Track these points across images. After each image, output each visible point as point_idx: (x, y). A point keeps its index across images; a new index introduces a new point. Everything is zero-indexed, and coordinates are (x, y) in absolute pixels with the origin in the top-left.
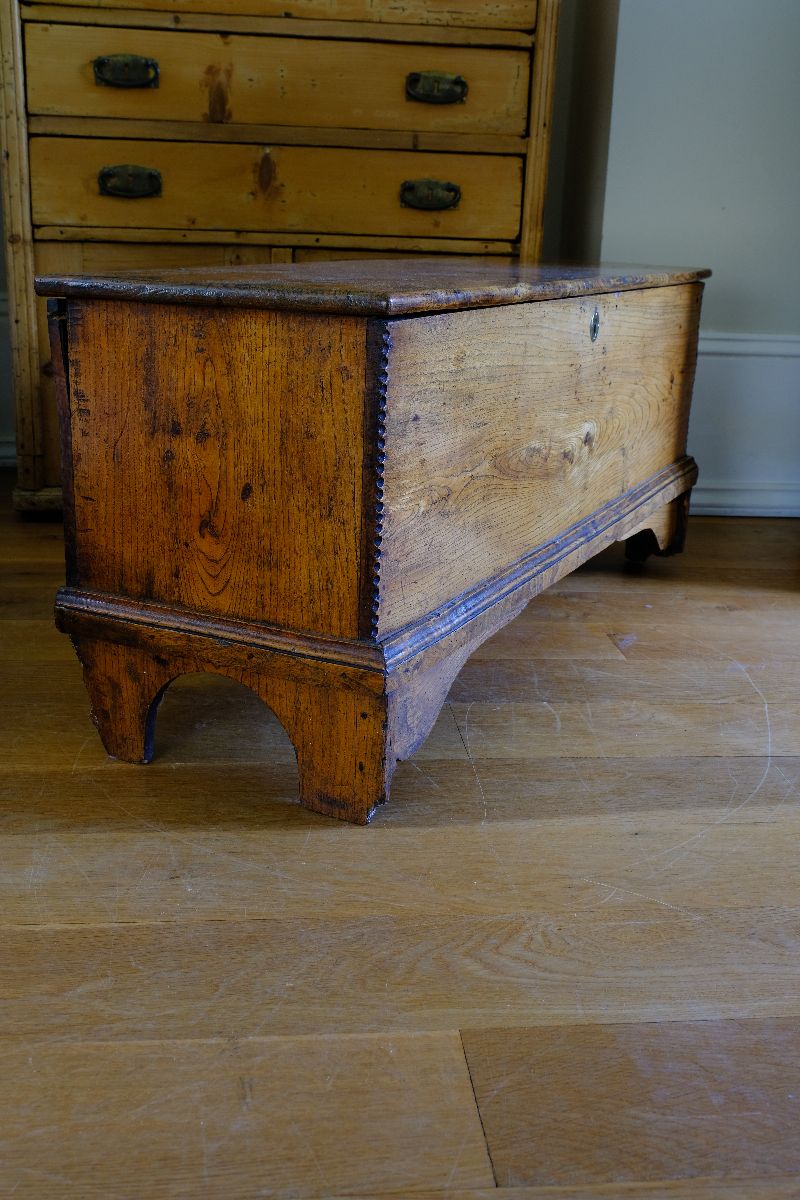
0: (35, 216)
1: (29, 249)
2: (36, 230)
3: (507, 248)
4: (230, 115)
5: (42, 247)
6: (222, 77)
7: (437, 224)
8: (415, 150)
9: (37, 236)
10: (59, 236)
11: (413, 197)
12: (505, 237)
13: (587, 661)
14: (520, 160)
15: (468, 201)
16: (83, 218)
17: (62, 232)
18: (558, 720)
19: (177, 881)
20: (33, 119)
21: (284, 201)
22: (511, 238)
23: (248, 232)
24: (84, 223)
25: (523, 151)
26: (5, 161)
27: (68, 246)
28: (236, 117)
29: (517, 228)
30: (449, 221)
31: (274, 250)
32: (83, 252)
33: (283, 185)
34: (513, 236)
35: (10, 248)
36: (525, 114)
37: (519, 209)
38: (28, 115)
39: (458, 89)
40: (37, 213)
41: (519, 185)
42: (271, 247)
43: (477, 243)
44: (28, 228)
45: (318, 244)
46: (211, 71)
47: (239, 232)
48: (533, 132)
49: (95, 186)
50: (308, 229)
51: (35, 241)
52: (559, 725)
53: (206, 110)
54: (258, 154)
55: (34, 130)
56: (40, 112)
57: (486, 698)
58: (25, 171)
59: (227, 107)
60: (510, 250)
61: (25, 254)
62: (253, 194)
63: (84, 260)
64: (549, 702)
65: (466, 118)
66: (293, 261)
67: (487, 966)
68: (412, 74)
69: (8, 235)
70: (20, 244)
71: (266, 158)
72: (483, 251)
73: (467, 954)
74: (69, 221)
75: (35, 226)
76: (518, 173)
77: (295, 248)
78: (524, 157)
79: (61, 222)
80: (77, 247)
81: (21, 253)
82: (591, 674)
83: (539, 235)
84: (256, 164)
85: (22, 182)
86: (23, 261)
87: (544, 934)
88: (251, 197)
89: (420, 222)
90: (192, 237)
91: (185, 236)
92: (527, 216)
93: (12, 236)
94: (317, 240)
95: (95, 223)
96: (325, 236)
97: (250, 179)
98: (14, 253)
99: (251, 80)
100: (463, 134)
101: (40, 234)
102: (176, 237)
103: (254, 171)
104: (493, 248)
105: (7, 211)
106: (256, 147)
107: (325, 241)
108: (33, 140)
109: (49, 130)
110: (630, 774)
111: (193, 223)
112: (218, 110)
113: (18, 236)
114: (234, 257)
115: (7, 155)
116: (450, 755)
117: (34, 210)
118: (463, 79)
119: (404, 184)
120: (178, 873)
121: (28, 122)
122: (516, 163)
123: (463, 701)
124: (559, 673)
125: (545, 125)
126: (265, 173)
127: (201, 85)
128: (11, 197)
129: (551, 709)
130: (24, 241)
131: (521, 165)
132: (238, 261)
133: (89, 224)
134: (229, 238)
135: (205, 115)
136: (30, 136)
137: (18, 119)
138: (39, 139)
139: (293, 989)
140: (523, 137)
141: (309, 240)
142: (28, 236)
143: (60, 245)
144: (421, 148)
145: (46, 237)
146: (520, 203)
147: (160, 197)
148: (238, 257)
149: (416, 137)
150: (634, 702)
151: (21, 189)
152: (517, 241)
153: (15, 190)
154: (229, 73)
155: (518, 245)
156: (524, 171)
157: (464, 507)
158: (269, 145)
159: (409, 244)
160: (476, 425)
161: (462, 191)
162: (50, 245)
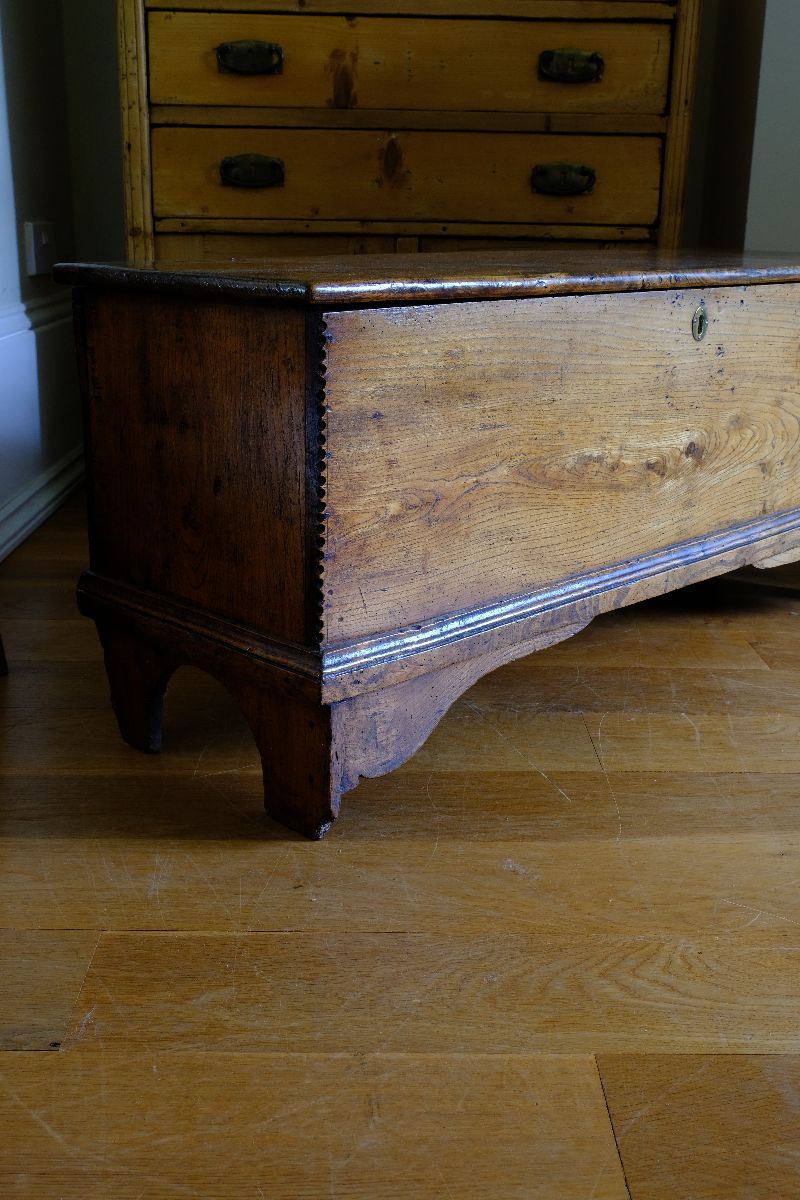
0: (156, 208)
1: (149, 241)
2: (157, 223)
3: (644, 234)
4: (355, 101)
5: (163, 240)
6: (348, 61)
7: (570, 210)
8: (548, 131)
9: (158, 229)
10: (181, 229)
11: (545, 182)
12: (642, 222)
13: (728, 671)
14: (660, 140)
15: (603, 185)
16: (205, 209)
17: (183, 225)
18: (697, 732)
19: (299, 891)
20: (155, 109)
21: (410, 189)
22: (649, 223)
23: (372, 221)
24: (206, 214)
25: (663, 130)
26: (126, 152)
27: (189, 238)
28: (361, 102)
29: (655, 213)
30: (584, 207)
31: (400, 240)
32: (204, 244)
33: (409, 172)
34: (650, 221)
35: (131, 242)
36: (665, 91)
37: (657, 193)
38: (151, 105)
39: (594, 67)
40: (158, 204)
41: (659, 165)
42: (396, 236)
43: (613, 229)
44: (149, 221)
45: (444, 233)
46: (336, 55)
47: (363, 221)
48: (674, 109)
49: (216, 175)
50: (435, 217)
51: (156, 233)
52: (698, 737)
53: (331, 95)
54: (381, 140)
55: (156, 120)
56: (163, 102)
57: (618, 708)
58: (147, 163)
59: (353, 91)
60: (647, 236)
61: (146, 249)
62: (377, 181)
63: (206, 252)
64: (687, 713)
65: (601, 96)
66: (419, 251)
67: (624, 988)
68: (545, 52)
69: (129, 227)
70: (141, 237)
71: (392, 144)
72: (620, 236)
73: (602, 975)
74: (189, 213)
75: (156, 219)
76: (657, 155)
77: (421, 237)
78: (663, 137)
79: (182, 214)
80: (198, 239)
81: (142, 245)
82: (732, 684)
83: (679, 220)
84: (382, 151)
85: (143, 173)
86: (143, 253)
87: (683, 957)
88: (376, 184)
89: (554, 208)
90: (316, 227)
91: (308, 226)
92: (666, 202)
93: (133, 229)
94: (444, 229)
95: (217, 215)
96: (451, 225)
97: (375, 166)
98: (135, 247)
99: (377, 63)
100: (599, 113)
101: (162, 226)
102: (300, 227)
103: (380, 158)
104: (629, 234)
105: (129, 203)
106: (382, 132)
107: (453, 229)
108: (156, 130)
109: (171, 120)
110: (775, 792)
111: (317, 213)
112: (343, 95)
113: (140, 229)
114: (358, 247)
115: (129, 147)
116: (583, 767)
117: (155, 202)
118: (599, 56)
119: (536, 168)
120: (301, 883)
121: (150, 113)
122: (655, 143)
123: (596, 711)
124: (699, 683)
125: (686, 102)
126: (391, 160)
127: (325, 70)
128: (132, 189)
129: (690, 722)
130: (146, 234)
131: (659, 145)
132: (362, 250)
133: (209, 215)
134: (353, 227)
135: (329, 101)
136: (152, 126)
137: (140, 110)
138: (163, 129)
139: (420, 1005)
140: (662, 116)
141: (436, 229)
142: (149, 229)
143: (181, 238)
144: (553, 130)
145: (166, 230)
146: (658, 186)
147: (283, 186)
148: (362, 247)
149: (548, 119)
150: (779, 715)
151: (142, 182)
152: (655, 227)
153: (137, 183)
154: (354, 58)
155: (657, 229)
156: (663, 152)
157: (465, 515)
158: (395, 130)
159: (540, 231)
160: (484, 427)
161: (596, 174)
162: (171, 238)
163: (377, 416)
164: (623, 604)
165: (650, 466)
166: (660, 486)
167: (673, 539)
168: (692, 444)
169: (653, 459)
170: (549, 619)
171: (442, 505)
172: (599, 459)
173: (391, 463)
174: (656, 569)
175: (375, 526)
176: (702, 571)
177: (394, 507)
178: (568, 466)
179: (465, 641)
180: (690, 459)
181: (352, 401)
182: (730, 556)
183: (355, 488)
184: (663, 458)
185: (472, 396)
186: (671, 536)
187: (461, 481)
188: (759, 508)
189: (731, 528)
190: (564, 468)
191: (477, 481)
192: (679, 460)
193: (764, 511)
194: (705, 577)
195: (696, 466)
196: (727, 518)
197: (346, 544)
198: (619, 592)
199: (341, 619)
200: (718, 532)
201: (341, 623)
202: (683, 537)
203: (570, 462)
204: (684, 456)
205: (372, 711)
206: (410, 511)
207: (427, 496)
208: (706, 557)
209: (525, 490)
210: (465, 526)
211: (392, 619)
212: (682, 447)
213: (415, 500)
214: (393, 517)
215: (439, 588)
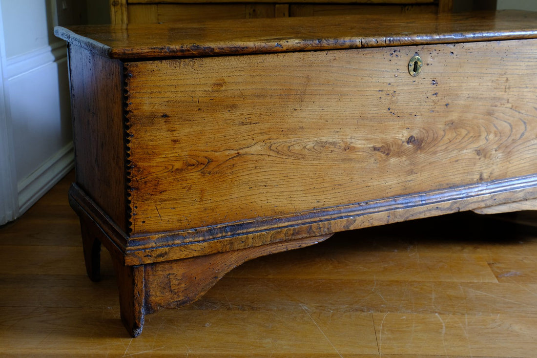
1: (124, 9)
3: (430, 0)
5: (132, 8)
9: (129, 1)
10: (143, 1)
13: (470, 283)
18: (444, 327)
27: (149, 6)
31: (277, 6)
32: (158, 10)
35: (113, 9)
42: (274, 4)
45: (305, 1)
51: (128, 4)
57: (396, 309)
60: (432, 1)
61: (122, 13)
63: (158, 15)
64: (440, 313)
69: (112, 1)
70: (119, 6)
72: (415, 1)
77: (290, 4)
80: (154, 8)
81: (120, 12)
86: (120, 17)
93: (114, 2)
98: (115, 12)
104: (420, 0)
113: (118, 2)
114: (252, 11)
129: (440, 319)
130: (122, 5)
132: (254, 15)
142: (124, 2)
143: (144, 6)
145: (135, 2)
148: (254, 11)
157: (229, 171)
160: (243, 124)
162: (137, 7)
163: (165, 116)
164: (352, 228)
165: (375, 149)
166: (386, 160)
167: (399, 192)
168: (412, 137)
169: (378, 145)
170: (292, 232)
171: (212, 166)
172: (333, 144)
173: (175, 141)
174: (381, 209)
175: (165, 174)
176: (420, 213)
177: (178, 165)
178: (308, 147)
179: (227, 240)
180: (410, 145)
181: (147, 108)
182: (447, 205)
183: (151, 154)
184: (387, 144)
185: (233, 107)
186: (398, 190)
187: (227, 153)
188: (476, 177)
189: (450, 188)
190: (305, 147)
191: (238, 153)
192: (402, 145)
193: (481, 179)
194: (422, 216)
195: (417, 150)
196: (447, 182)
197: (145, 182)
198: (348, 221)
199: (144, 222)
200: (439, 190)
201: (144, 224)
202: (408, 191)
203: (310, 145)
204: (405, 144)
205: (167, 273)
206: (190, 167)
207: (200, 160)
208: (423, 205)
209: (275, 159)
210: (230, 177)
211: (180, 224)
212: (403, 139)
213: (194, 161)
214: (177, 169)
215: (213, 209)
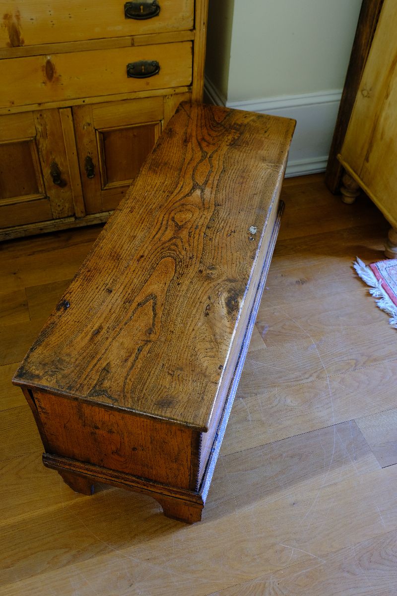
3: (185, 89)
4: (23, 42)
6: (14, 20)
7: (148, 84)
8: (133, 45)
12: (184, 85)
14: (191, 44)
15: (164, 69)
21: (62, 84)
22: (187, 85)
23: (46, 103)
25: (192, 39)
28: (26, 42)
29: (190, 79)
30: (154, 81)
31: (61, 110)
33: (60, 76)
34: (189, 84)
36: (193, 17)
37: (191, 69)
39: (154, 8)
41: (191, 56)
42: (58, 109)
43: (168, 89)
45: (84, 103)
46: (6, 17)
47: (40, 104)
48: (197, 27)
50: (78, 96)
53: (9, 41)
54: (43, 61)
59: (21, 37)
60: (187, 90)
62: (44, 83)
65: (160, 24)
68: (127, 3)
71: (49, 62)
72: (173, 93)
76: (190, 50)
77: (72, 107)
78: (193, 41)
83: (202, 82)
84: (43, 66)
88: (43, 84)
89: (139, 84)
90: (13, 111)
91: (9, 110)
92: (195, 74)
94: (84, 101)
96: (88, 98)
97: (41, 76)
99: (32, 19)
100: (159, 33)
102: (5, 112)
103: (43, 70)
104: (178, 91)
106: (42, 56)
107: (88, 101)
111: (13, 103)
112: (16, 39)
114: (39, 115)
119: (128, 65)
122: (189, 45)
125: (204, 23)
126: (50, 71)
127: (2, 26)
131: (191, 46)
134: (34, 107)
135: (8, 44)
140: (191, 30)
141: (79, 102)
144: (136, 44)
146: (191, 66)
149: (133, 39)
154: (18, 17)
155: (191, 87)
156: (193, 48)
158: (49, 54)
159: (133, 96)
161: (160, 64)
